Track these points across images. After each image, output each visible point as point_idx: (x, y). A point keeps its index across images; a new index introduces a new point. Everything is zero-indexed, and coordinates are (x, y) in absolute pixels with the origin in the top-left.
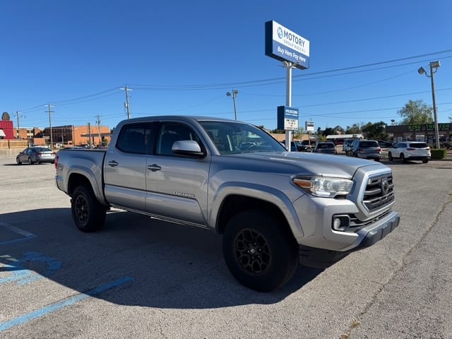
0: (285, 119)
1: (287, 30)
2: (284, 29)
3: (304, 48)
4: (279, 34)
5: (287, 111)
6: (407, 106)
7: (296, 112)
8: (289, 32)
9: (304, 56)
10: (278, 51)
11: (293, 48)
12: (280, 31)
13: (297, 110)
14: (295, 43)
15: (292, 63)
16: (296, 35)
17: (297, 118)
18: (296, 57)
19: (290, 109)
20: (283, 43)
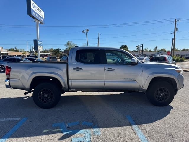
0: (38, 46)
1: (36, 5)
2: (35, 4)
3: (42, 15)
4: (33, 6)
5: (38, 42)
6: (68, 43)
7: (41, 43)
8: (37, 6)
9: (42, 18)
10: (33, 14)
11: (38, 14)
12: (33, 5)
13: (42, 42)
14: (39, 12)
15: (39, 21)
16: (39, 8)
17: (42, 45)
18: (40, 18)
19: (39, 41)
20: (35, 10)
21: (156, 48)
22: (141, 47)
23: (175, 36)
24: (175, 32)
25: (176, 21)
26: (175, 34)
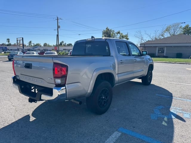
21: (30, 42)
22: (22, 41)
23: (58, 32)
24: (58, 29)
25: (58, 19)
26: (58, 31)
